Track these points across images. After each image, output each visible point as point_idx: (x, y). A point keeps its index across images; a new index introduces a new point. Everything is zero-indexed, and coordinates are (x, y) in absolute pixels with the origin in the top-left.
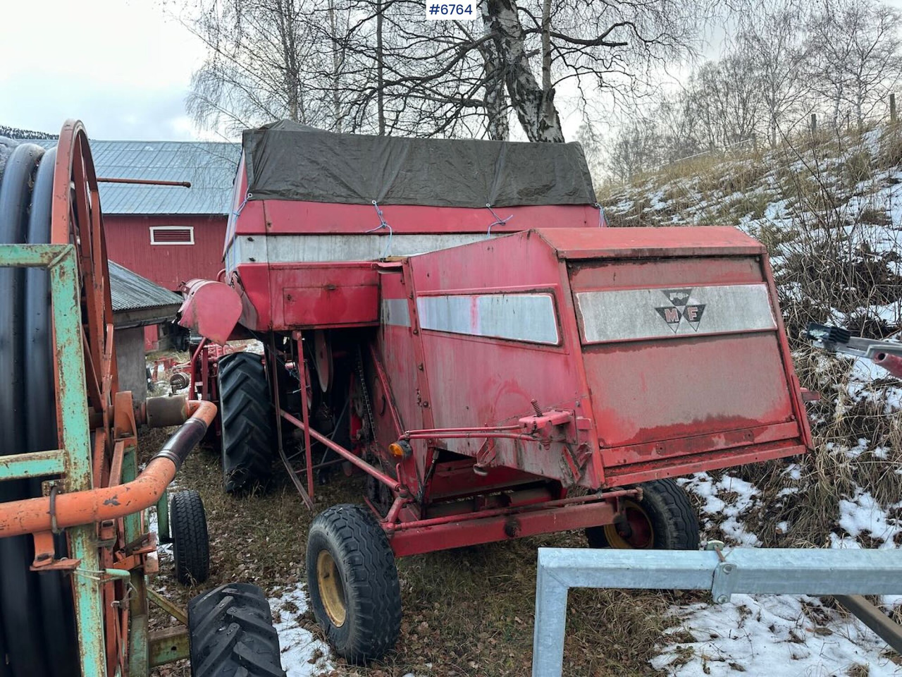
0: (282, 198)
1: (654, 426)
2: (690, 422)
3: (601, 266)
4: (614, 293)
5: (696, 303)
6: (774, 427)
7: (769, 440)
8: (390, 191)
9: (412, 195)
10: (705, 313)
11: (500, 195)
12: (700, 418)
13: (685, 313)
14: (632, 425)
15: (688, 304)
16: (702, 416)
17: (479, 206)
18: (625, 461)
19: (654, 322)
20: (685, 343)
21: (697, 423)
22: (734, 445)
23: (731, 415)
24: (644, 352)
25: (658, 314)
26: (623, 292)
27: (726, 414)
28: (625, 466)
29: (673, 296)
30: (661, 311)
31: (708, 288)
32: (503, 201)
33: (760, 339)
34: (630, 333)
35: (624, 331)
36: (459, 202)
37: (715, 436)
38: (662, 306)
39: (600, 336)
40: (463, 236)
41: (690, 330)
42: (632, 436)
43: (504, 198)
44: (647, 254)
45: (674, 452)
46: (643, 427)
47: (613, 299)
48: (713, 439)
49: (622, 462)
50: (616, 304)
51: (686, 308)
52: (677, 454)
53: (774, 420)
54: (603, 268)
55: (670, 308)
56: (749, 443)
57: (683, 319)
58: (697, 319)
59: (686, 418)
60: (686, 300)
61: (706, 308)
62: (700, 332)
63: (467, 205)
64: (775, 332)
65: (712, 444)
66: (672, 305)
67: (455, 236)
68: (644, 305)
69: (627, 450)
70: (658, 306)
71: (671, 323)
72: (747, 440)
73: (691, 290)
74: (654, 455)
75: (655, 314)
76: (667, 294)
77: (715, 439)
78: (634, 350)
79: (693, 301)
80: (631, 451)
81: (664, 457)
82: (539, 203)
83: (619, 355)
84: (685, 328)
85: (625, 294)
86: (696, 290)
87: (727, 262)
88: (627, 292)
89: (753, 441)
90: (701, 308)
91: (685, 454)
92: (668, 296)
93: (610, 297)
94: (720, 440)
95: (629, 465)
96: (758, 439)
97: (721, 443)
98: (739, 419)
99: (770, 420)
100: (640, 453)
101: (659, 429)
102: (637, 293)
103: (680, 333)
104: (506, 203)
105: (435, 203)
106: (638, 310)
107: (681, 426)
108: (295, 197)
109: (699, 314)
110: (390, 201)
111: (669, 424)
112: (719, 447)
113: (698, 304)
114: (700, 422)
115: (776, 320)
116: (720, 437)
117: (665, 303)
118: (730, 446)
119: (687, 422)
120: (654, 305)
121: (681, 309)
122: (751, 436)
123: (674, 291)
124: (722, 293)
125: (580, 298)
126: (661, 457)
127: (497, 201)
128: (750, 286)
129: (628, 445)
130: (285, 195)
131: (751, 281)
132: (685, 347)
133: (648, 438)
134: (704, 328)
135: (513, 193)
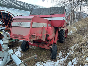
16: (19, 34)
19: (18, 25)
21: (18, 35)
24: (16, 27)
30: (19, 24)
33: (28, 28)
61: (23, 24)
64: (30, 27)
79: (22, 23)
83: (14, 27)
84: (20, 26)
86: (23, 22)
90: (22, 24)
99: (26, 36)
116: (20, 37)
120: (18, 23)
122: (23, 37)
124: (25, 23)
127: (51, 14)
129: (12, 35)
130: (32, 14)
131: (30, 22)
132: (20, 28)
133: (14, 35)
134: (22, 26)
135: (53, 13)
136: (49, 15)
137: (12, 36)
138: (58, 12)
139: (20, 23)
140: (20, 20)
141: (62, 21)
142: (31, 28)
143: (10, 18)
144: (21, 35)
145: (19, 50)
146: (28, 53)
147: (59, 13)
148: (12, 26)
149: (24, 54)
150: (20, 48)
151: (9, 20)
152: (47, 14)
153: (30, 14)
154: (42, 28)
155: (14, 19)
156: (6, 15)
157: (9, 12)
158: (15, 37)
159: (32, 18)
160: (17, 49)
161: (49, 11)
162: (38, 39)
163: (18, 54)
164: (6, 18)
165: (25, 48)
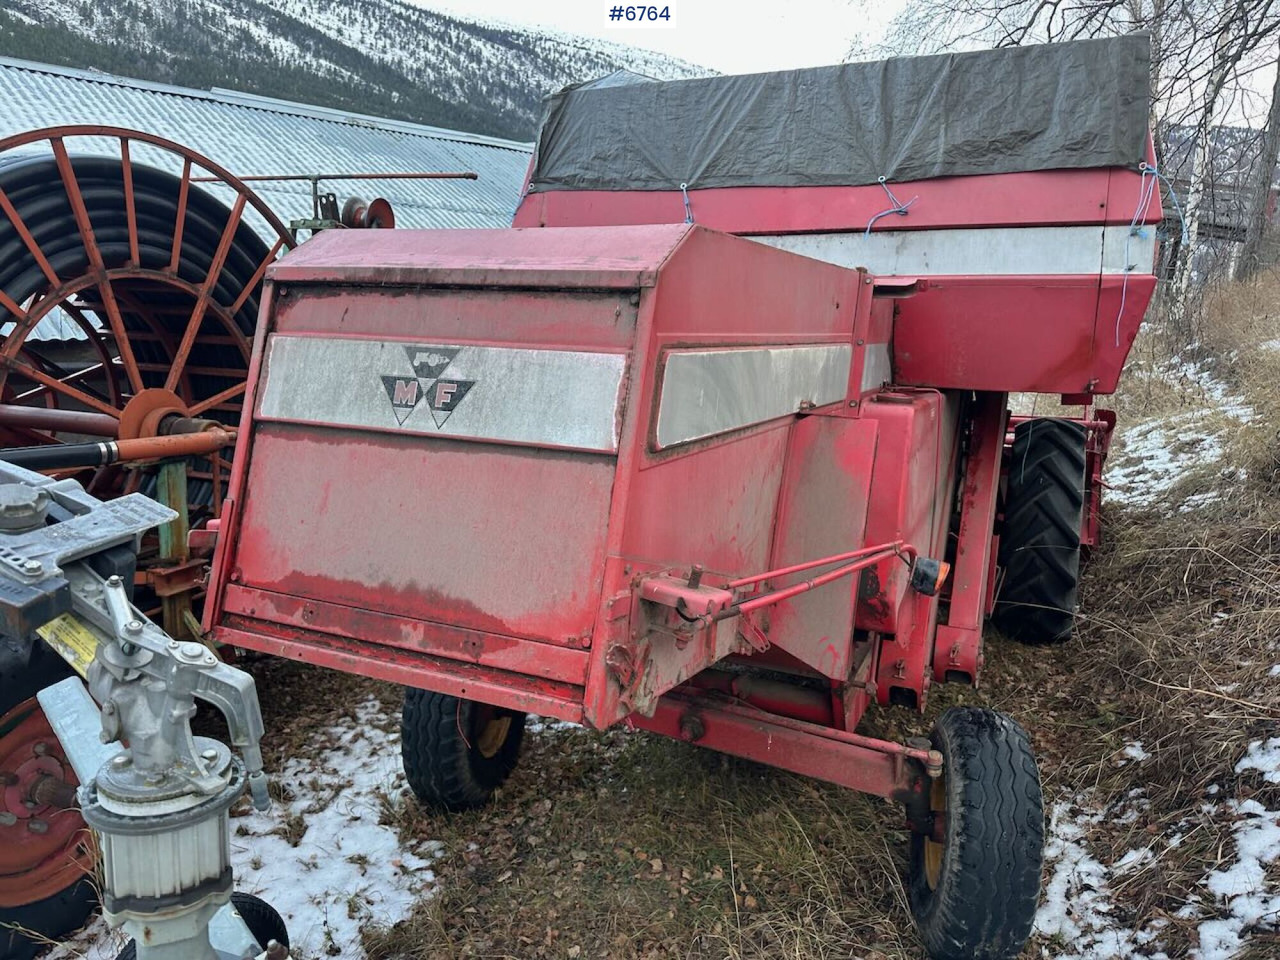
0: (566, 187)
1: (315, 574)
2: (375, 585)
3: (329, 295)
4: (326, 342)
5: (459, 376)
6: (532, 647)
7: (511, 668)
8: (712, 166)
9: (746, 170)
10: (468, 397)
11: (910, 158)
12: (393, 583)
13: (431, 395)
14: (285, 561)
15: (442, 377)
16: (399, 582)
17: (863, 181)
18: (253, 612)
19: (371, 400)
20: (417, 447)
21: (385, 589)
22: (435, 651)
23: (453, 596)
24: (346, 448)
25: (382, 388)
26: (340, 341)
27: (445, 593)
28: (251, 619)
29: (421, 358)
30: (389, 382)
31: (492, 351)
32: (913, 169)
33: (577, 467)
34: (327, 413)
35: (320, 407)
36: (827, 177)
37: (406, 623)
38: (395, 374)
39: (282, 409)
40: (823, 237)
41: (428, 427)
42: (278, 578)
43: (917, 163)
44: (398, 279)
45: (327, 626)
46: (298, 569)
47: (320, 353)
48: (403, 627)
49: (248, 612)
50: (322, 361)
51: (436, 384)
52: (332, 630)
53: (542, 633)
54: (333, 298)
55: (407, 380)
56: (467, 657)
57: (423, 401)
58: (449, 407)
59: (370, 576)
60: (442, 367)
61: (474, 388)
62: (447, 430)
63: (839, 181)
64: (609, 457)
65: (397, 634)
66: (412, 374)
67: (808, 238)
68: (365, 370)
69: (263, 597)
70: (387, 373)
71: (399, 406)
72: (464, 650)
73: (457, 351)
74: (297, 619)
75: (378, 388)
76: (411, 353)
77: (406, 629)
78: (332, 443)
79: (454, 372)
80: (267, 601)
81: (311, 626)
82: (995, 168)
83: (307, 446)
84: (422, 420)
85: (343, 345)
86: (467, 353)
87: (562, 302)
88: (346, 342)
89: (478, 655)
90: (465, 386)
91: (344, 634)
92: (412, 358)
93: (318, 349)
94: (413, 634)
95: (257, 620)
96: (487, 658)
97: (413, 637)
98: (466, 608)
99: (531, 630)
100: (278, 608)
101: (322, 580)
102: (362, 346)
103: (409, 426)
104: (918, 174)
105: (781, 181)
106: (352, 377)
107: (357, 586)
108: (582, 185)
109: (457, 398)
110: (710, 182)
111: (338, 576)
112: (406, 644)
113: (463, 378)
114: (392, 590)
115: (620, 435)
116: (415, 628)
117: (403, 369)
118: (428, 650)
119: (368, 583)
120: (382, 372)
121: (426, 383)
122: (476, 647)
123: (426, 350)
124: (517, 364)
125: (276, 344)
126: (305, 625)
127: (900, 171)
128: (586, 355)
129: (267, 589)
130: (570, 184)
131: (604, 345)
132: (418, 453)
133: (299, 589)
134: (456, 426)
135: (937, 153)
136: (854, 197)
137: (271, 612)
138: (1026, 137)
139: (423, 370)
140: (408, 301)
141: (1099, 290)
142: (638, 470)
143: (212, 245)
144: (434, 598)
145: (364, 782)
146: (525, 850)
147: (1042, 151)
148: (257, 425)
149: (459, 861)
150: (378, 735)
151: (203, 291)
152: (833, 168)
153: (537, 177)
154: (780, 433)
155: (290, 290)
156: (140, 207)
157: (190, 157)
158: (326, 638)
159: (651, 262)
160: (335, 760)
161: (857, 126)
162: (725, 642)
163: (361, 861)
164: (147, 262)
165: (464, 763)
